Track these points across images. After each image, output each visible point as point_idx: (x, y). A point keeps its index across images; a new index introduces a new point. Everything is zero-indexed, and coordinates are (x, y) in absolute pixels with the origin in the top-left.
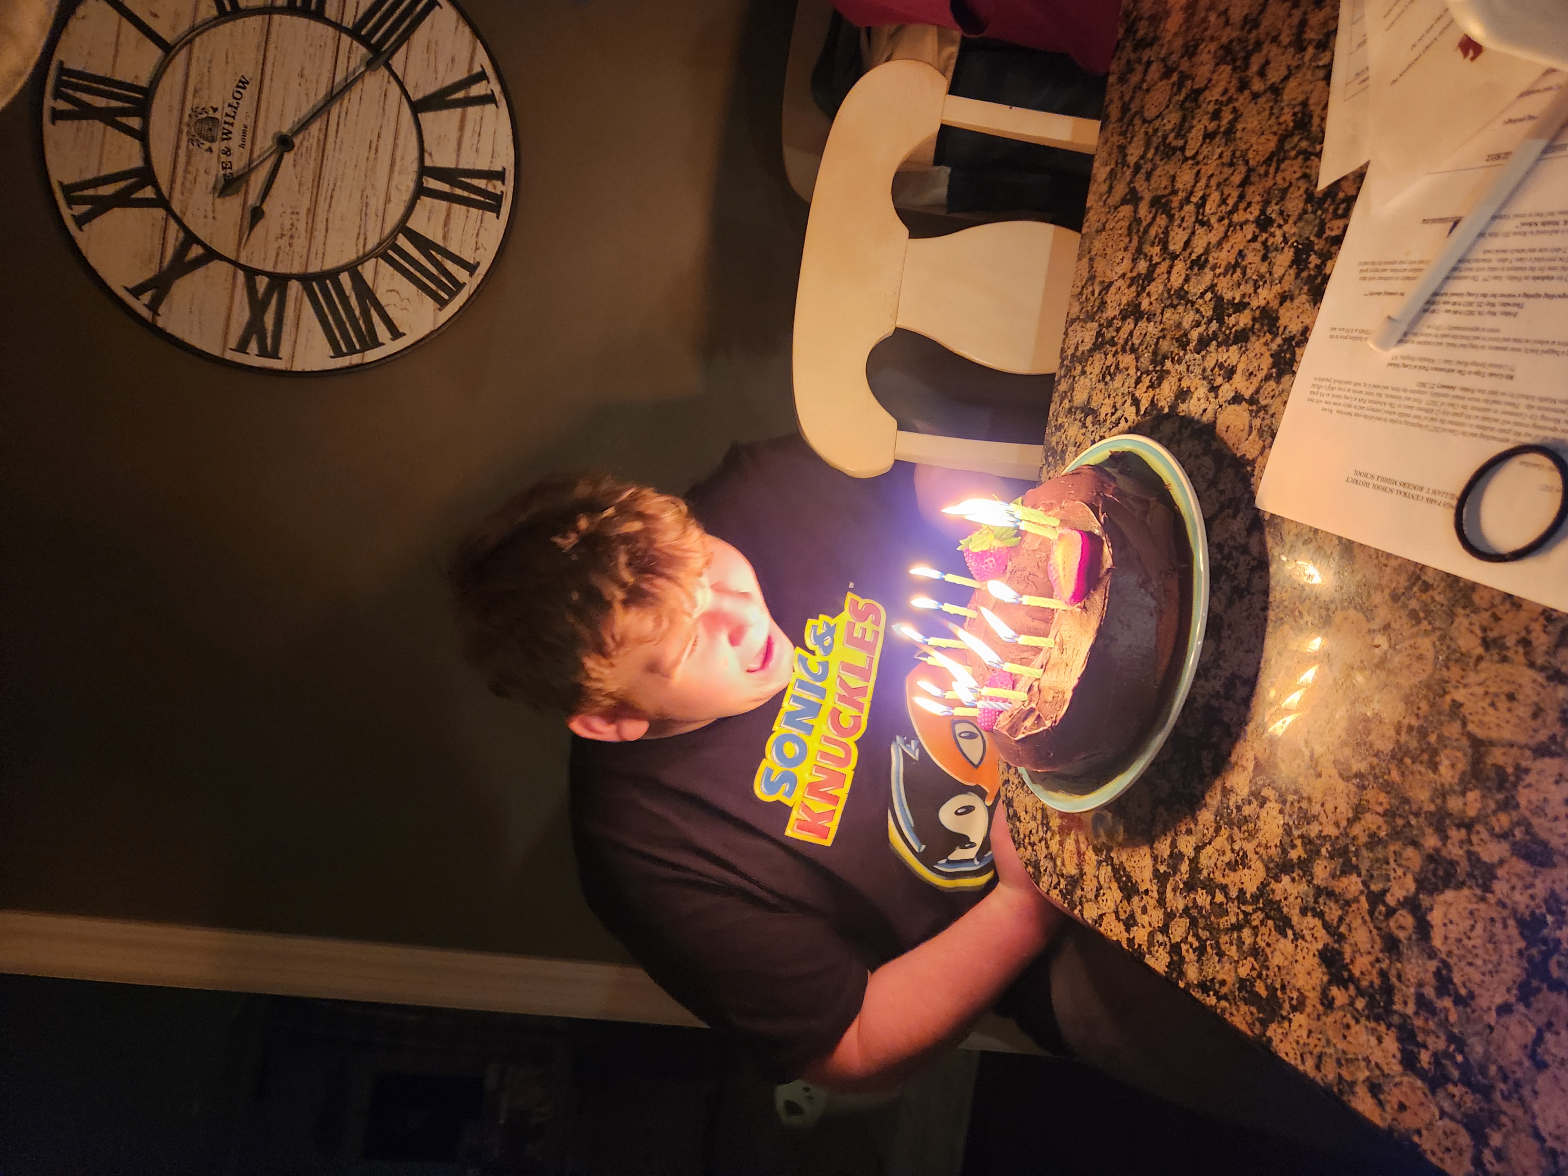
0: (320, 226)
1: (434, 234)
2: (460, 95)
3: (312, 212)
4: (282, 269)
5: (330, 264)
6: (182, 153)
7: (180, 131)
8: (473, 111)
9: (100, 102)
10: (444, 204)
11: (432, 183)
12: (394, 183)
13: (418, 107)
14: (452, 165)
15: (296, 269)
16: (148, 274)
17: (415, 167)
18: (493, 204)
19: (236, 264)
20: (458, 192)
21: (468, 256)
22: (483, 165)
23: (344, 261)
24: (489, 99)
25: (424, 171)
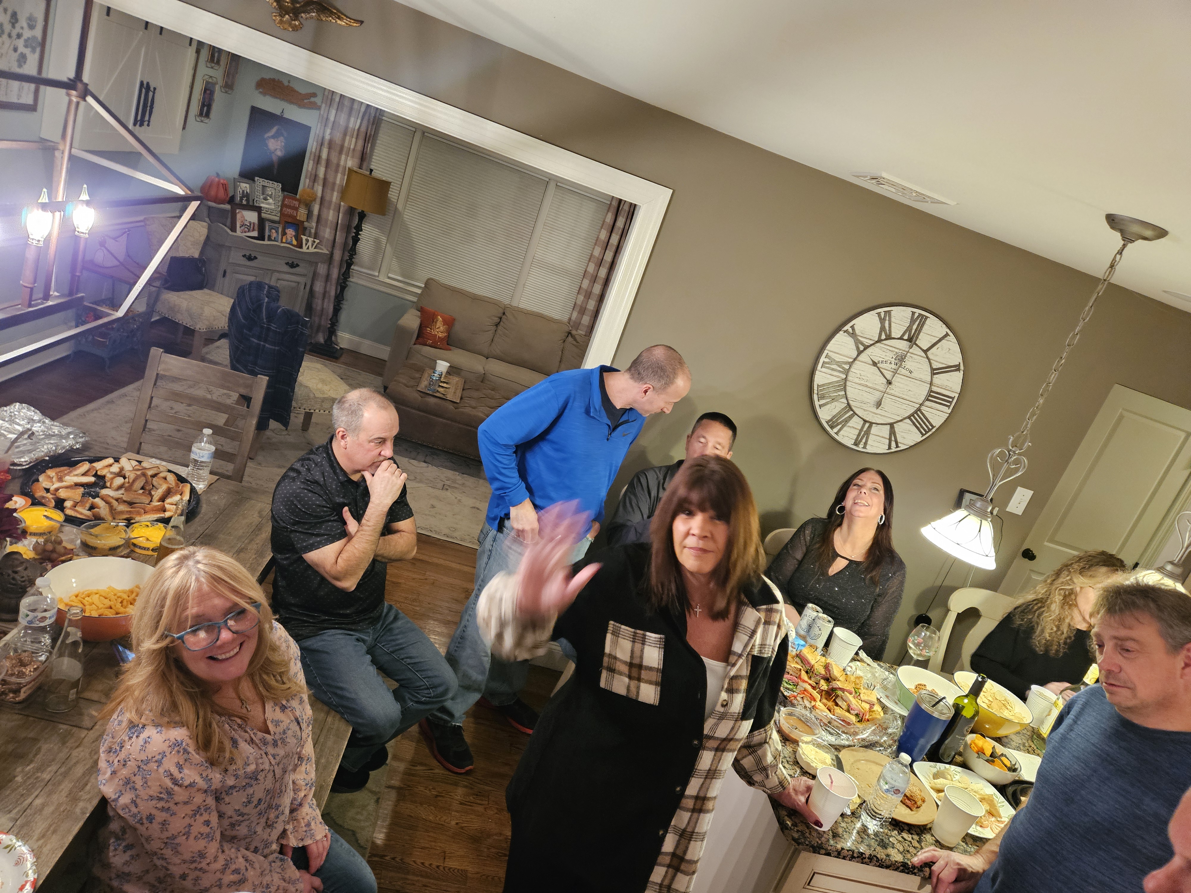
0: (861, 388)
1: (851, 423)
2: (893, 439)
3: (866, 386)
4: (850, 374)
5: (848, 388)
6: (894, 349)
7: (900, 350)
8: (888, 441)
9: (915, 327)
10: (860, 428)
11: (867, 425)
12: (870, 413)
13: (892, 425)
14: (872, 432)
15: (849, 378)
16: (857, 332)
17: (873, 421)
18: (856, 444)
19: (855, 359)
20: (863, 433)
21: (842, 433)
22: (869, 442)
23: (848, 393)
24: (890, 448)
25: (871, 424)
